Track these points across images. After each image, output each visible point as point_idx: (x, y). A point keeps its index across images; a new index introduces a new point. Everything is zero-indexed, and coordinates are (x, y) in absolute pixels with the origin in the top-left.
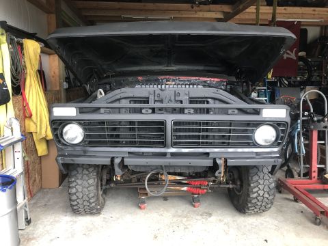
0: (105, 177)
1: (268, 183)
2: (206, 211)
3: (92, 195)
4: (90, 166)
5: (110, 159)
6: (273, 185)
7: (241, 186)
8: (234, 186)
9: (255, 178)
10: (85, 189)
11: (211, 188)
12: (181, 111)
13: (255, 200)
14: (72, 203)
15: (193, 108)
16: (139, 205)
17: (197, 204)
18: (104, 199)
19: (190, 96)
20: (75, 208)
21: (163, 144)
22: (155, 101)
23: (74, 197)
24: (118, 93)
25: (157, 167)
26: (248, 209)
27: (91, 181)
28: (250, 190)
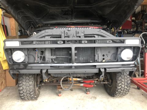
0: (39, 80)
1: (127, 81)
2: (93, 96)
3: (32, 90)
4: (30, 74)
5: (40, 71)
6: (129, 82)
7: (112, 82)
8: (108, 82)
9: (120, 78)
10: (27, 87)
11: (96, 84)
12: (80, 42)
13: (120, 90)
14: (21, 95)
15: (87, 40)
16: (58, 94)
17: (88, 93)
18: (39, 92)
19: (85, 34)
20: (22, 97)
21: (70, 61)
22: (65, 37)
23: (21, 92)
24: (43, 33)
25: (67, 74)
26: (116, 94)
27: (31, 83)
28: (117, 85)
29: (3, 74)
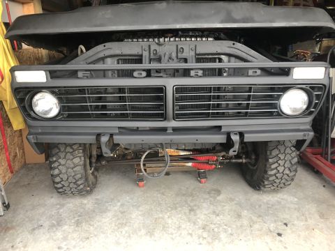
0: (95, 153)
1: (290, 158)
2: (215, 187)
3: (79, 176)
5: (95, 137)
6: (296, 160)
7: (257, 160)
8: (248, 160)
9: (275, 152)
10: (70, 170)
11: (220, 163)
12: (186, 73)
13: (274, 178)
14: (56, 185)
15: (201, 69)
16: (137, 182)
17: (203, 180)
19: (198, 52)
20: (60, 190)
21: (163, 117)
22: (150, 60)
23: (57, 180)
24: (101, 49)
26: (264, 186)
27: (77, 161)
28: (268, 166)
29: (16, 138)
